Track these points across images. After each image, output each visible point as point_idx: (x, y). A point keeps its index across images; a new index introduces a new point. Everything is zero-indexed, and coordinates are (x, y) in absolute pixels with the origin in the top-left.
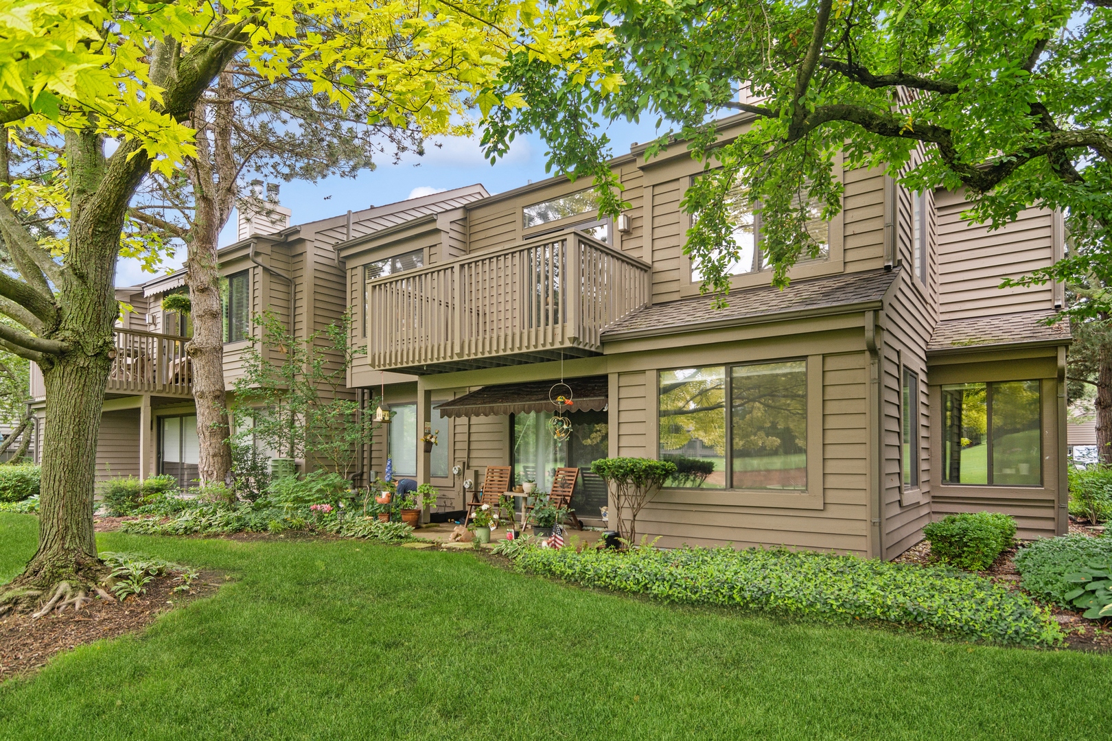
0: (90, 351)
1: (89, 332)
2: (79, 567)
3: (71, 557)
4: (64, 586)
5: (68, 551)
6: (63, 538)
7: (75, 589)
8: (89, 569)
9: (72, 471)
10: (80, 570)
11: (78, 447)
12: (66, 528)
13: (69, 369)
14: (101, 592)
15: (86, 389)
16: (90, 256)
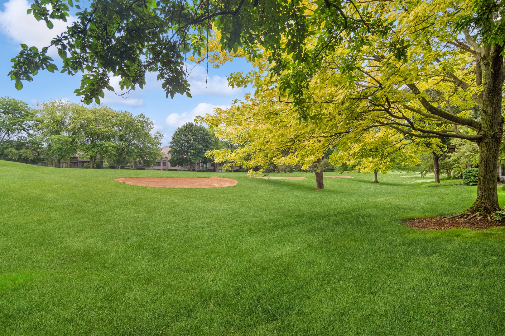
0: (489, 136)
1: (489, 130)
2: (485, 208)
3: (483, 205)
4: (478, 213)
5: (482, 203)
6: (481, 199)
7: (480, 215)
8: (489, 210)
9: (484, 177)
10: (485, 210)
11: (486, 169)
12: (483, 195)
13: (483, 144)
14: (489, 218)
15: (489, 150)
16: (488, 105)
